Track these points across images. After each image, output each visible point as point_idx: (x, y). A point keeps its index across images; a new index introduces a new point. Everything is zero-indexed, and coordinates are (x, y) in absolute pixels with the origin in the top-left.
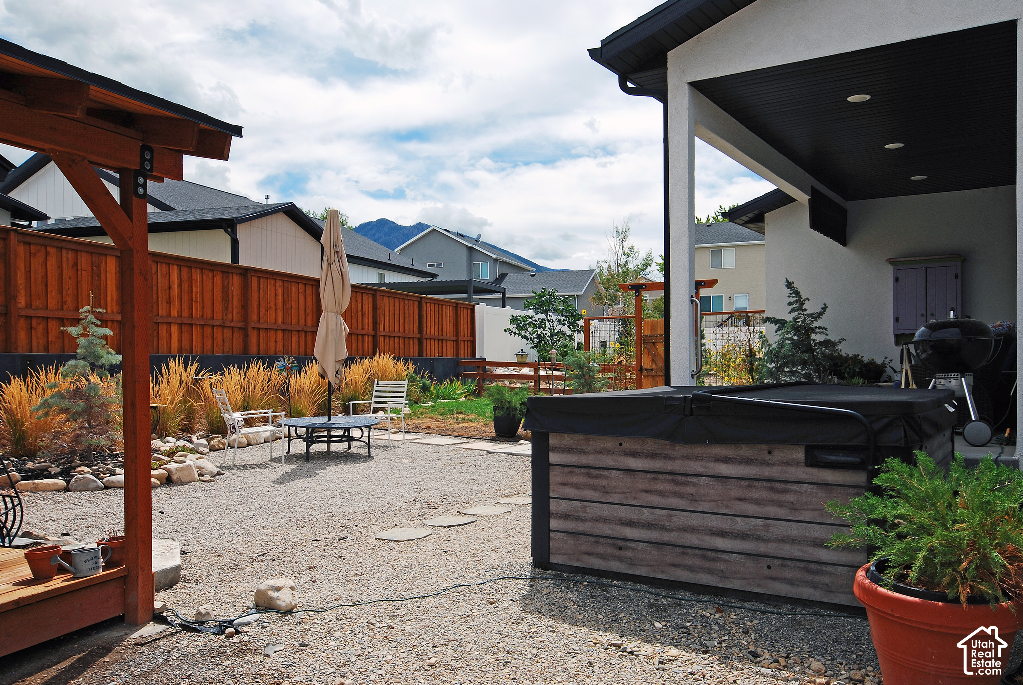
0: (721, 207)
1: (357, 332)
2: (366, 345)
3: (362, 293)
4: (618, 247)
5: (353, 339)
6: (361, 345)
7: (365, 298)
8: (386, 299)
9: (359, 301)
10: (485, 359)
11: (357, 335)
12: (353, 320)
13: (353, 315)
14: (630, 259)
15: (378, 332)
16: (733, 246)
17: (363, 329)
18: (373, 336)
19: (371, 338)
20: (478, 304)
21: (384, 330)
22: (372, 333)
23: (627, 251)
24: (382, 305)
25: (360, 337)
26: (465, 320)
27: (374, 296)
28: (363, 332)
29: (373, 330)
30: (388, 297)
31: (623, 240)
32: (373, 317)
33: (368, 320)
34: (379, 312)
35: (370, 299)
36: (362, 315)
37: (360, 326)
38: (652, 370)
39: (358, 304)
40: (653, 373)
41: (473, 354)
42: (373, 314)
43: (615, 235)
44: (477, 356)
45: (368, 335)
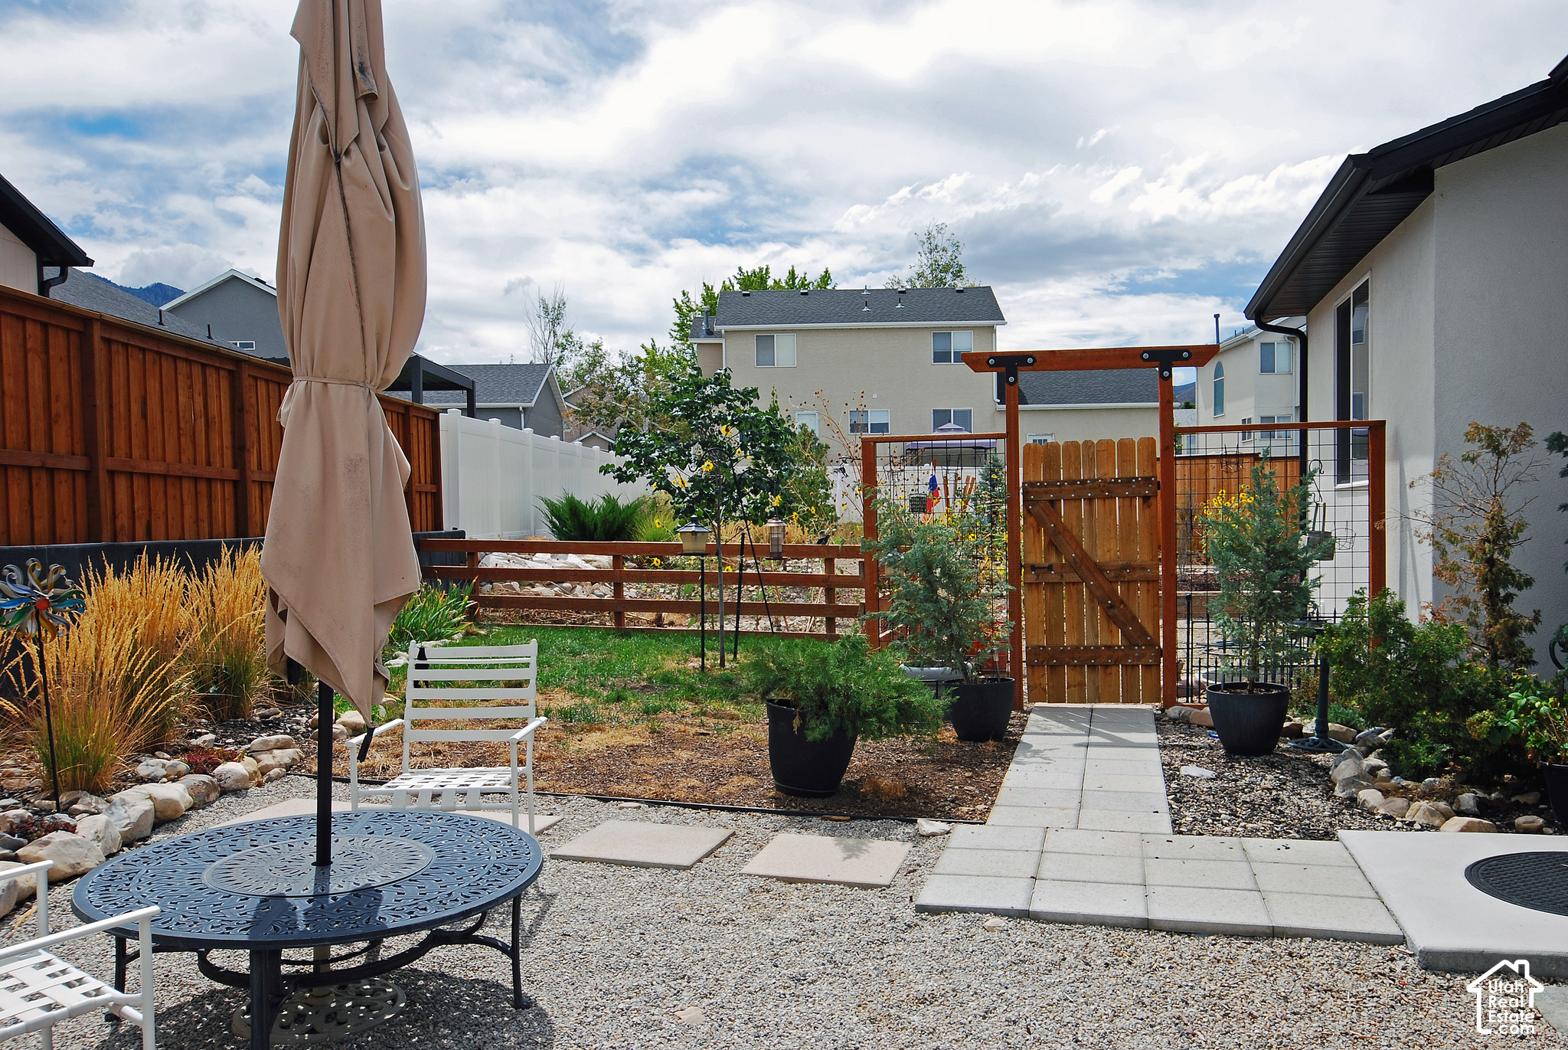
0: (740, 269)
1: (195, 472)
2: (218, 506)
3: (204, 366)
4: (547, 333)
5: (185, 493)
6: (206, 510)
7: (212, 380)
8: (262, 387)
9: (198, 387)
10: (462, 534)
11: (196, 479)
12: (183, 439)
13: (182, 424)
14: (566, 353)
15: (249, 473)
16: (793, 331)
17: (209, 464)
18: (235, 483)
19: (229, 489)
20: (445, 411)
21: (260, 467)
22: (232, 474)
23: (562, 340)
24: (253, 400)
25: (203, 487)
26: (421, 446)
27: (234, 377)
28: (207, 472)
29: (235, 466)
30: (267, 381)
31: (555, 321)
32: (233, 433)
33: (222, 440)
34: (249, 419)
35: (225, 385)
36: (207, 426)
37: (202, 457)
38: (1050, 568)
39: (196, 396)
40: (1053, 576)
41: (438, 523)
42: (233, 425)
43: (542, 313)
44: (447, 527)
45: (223, 481)
